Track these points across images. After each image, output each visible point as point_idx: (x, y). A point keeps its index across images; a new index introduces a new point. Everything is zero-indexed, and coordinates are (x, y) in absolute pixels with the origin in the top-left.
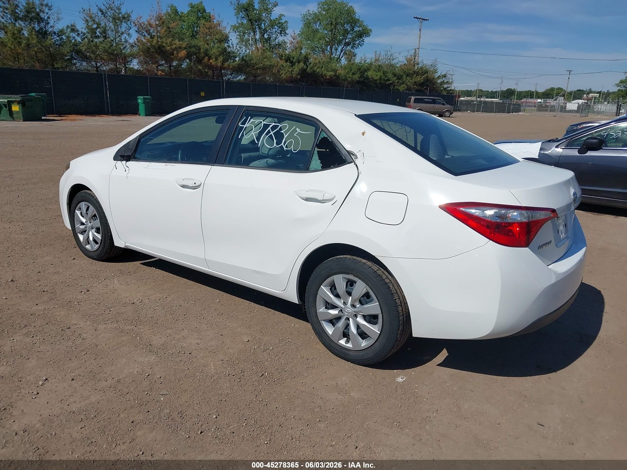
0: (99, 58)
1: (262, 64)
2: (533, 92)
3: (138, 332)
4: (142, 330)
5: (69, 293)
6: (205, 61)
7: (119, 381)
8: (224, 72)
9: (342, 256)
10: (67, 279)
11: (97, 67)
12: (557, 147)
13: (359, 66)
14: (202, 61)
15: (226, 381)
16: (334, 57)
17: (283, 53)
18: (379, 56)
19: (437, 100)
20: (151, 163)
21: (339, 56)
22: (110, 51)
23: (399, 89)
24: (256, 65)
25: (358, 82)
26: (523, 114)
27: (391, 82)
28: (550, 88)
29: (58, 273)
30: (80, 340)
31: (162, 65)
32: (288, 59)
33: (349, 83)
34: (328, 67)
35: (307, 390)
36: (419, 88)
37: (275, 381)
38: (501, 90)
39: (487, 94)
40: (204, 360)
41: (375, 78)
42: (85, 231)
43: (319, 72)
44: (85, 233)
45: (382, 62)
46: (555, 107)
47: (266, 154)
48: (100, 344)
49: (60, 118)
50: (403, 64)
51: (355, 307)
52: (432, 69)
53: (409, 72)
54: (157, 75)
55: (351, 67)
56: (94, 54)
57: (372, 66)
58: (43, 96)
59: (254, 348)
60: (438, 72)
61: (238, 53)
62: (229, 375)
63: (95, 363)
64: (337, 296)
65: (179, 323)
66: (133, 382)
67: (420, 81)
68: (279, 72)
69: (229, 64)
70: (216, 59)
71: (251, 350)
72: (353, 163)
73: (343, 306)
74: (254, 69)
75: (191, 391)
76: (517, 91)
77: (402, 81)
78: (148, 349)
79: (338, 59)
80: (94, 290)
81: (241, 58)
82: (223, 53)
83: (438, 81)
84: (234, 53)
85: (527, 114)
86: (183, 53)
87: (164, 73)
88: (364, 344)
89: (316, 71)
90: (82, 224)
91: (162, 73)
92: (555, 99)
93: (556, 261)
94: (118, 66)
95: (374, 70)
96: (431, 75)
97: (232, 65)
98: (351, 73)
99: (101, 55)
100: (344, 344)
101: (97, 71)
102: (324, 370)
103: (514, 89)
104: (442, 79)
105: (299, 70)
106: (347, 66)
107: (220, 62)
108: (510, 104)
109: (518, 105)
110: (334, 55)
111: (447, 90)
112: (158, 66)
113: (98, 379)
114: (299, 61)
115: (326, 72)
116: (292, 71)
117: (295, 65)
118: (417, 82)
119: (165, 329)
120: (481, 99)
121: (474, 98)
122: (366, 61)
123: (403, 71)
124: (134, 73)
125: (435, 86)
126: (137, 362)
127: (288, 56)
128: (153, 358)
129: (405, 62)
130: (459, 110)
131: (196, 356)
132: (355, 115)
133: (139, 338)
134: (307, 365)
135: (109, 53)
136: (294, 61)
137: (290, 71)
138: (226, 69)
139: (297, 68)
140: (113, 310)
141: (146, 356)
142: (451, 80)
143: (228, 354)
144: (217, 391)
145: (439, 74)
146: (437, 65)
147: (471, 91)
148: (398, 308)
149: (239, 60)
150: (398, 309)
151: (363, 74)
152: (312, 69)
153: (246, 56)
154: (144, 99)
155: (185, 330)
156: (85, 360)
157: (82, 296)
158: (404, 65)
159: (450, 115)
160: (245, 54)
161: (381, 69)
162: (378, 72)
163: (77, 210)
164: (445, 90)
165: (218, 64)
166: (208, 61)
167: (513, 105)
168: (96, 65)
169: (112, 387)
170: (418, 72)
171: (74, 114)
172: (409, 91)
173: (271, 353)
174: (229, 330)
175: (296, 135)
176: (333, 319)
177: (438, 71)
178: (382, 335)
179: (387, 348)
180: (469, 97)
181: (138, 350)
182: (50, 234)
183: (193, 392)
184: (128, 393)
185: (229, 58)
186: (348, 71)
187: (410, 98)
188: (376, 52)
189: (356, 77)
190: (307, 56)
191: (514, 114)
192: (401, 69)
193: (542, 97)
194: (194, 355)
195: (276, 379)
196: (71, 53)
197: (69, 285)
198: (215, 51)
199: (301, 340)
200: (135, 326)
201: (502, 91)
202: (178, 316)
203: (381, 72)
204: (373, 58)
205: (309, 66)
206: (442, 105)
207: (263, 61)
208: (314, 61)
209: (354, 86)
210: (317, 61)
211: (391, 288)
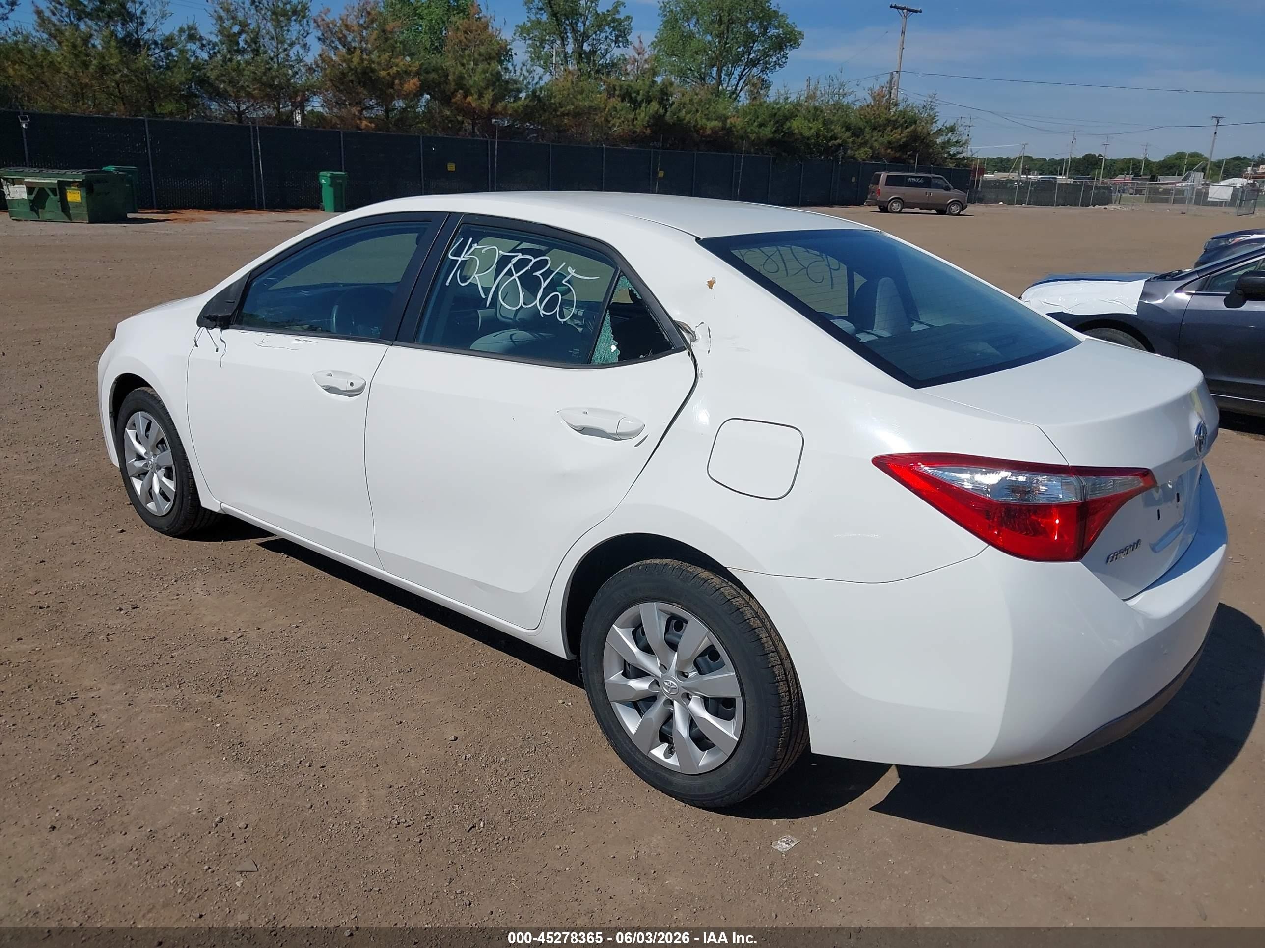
0: (244, 95)
1: (573, 104)
2: (1140, 162)
3: (221, 709)
4: (230, 706)
5: (93, 612)
6: (457, 98)
7: (152, 834)
8: (496, 122)
9: (657, 561)
10: (98, 578)
11: (240, 114)
12: (1179, 290)
13: (773, 109)
14: (451, 99)
15: (390, 839)
16: (724, 89)
17: (617, 83)
18: (816, 89)
19: (933, 180)
20: (269, 334)
21: (734, 87)
22: (265, 80)
23: (856, 156)
24: (562, 108)
25: (771, 142)
26: (1116, 207)
27: (839, 141)
28: (1175, 153)
29: (81, 564)
30: (91, 728)
31: (371, 108)
32: (627, 95)
33: (753, 143)
34: (709, 112)
35: (567, 869)
36: (898, 155)
37: (498, 843)
38: (1071, 158)
39: (1042, 165)
40: (351, 785)
41: (807, 133)
42: (145, 474)
43: (689, 122)
44: (144, 478)
45: (822, 101)
46: (1185, 194)
47: (511, 319)
48: (132, 740)
49: (162, 217)
50: (866, 104)
51: (687, 677)
52: (926, 114)
53: (878, 121)
54: (358, 128)
55: (756, 111)
56: (234, 86)
57: (799, 108)
58: (129, 172)
59: (465, 759)
60: (938, 120)
61: (525, 82)
62: (399, 824)
63: (109, 788)
64: (647, 649)
65: (312, 692)
66: (184, 837)
67: (900, 140)
68: (608, 121)
69: (506, 105)
70: (481, 96)
71: (456, 764)
72: (686, 352)
73: (659, 673)
74: (558, 116)
75: (307, 864)
76: (1106, 160)
77: (862, 139)
78: (234, 754)
79: (733, 93)
80: (148, 605)
81: (530, 93)
82: (495, 83)
83: (938, 140)
84: (515, 82)
85: (1125, 209)
86: (412, 84)
87: (373, 125)
88: (705, 760)
89: (684, 119)
90: (140, 458)
91: (369, 124)
92: (1185, 177)
93: (1148, 587)
94: (281, 110)
95: (805, 117)
96: (923, 128)
97: (513, 108)
98: (756, 124)
99: (248, 89)
100: (662, 757)
101: (240, 120)
102: (615, 817)
103: (1100, 155)
104: (946, 135)
105: (650, 118)
106: (749, 109)
107: (487, 102)
108: (1090, 188)
109: (1105, 188)
110: (725, 86)
111: (957, 159)
112: (363, 109)
113: (108, 829)
114: (649, 99)
115: (704, 120)
116: (634, 119)
117: (640, 107)
118: (894, 143)
119: (280, 704)
120: (1029, 176)
121: (1013, 176)
122: (788, 98)
123: (864, 120)
124: (314, 125)
125: (931, 150)
126: (203, 785)
127: (627, 89)
128: (239, 776)
129: (870, 100)
130: (981, 201)
131: (335, 774)
132: (697, 239)
133: (218, 725)
134: (578, 805)
135: (263, 84)
136: (639, 98)
137: (630, 120)
138: (500, 116)
139: (645, 114)
140: (179, 655)
141: (226, 771)
142: (964, 138)
143: (406, 771)
144: (366, 863)
145: (939, 125)
146: (935, 106)
147: (1008, 160)
148: (777, 686)
149: (527, 97)
150: (779, 688)
151: (782, 126)
152: (675, 114)
153: (541, 88)
154: (333, 177)
155: (323, 708)
156: (91, 779)
157: (119, 621)
158: (868, 106)
159: (960, 212)
160: (538, 86)
161: (818, 116)
162: (814, 120)
163: (130, 429)
164: (951, 159)
165: (483, 105)
166: (463, 101)
167: (1096, 188)
168: (238, 108)
169: (134, 849)
170: (896, 120)
171: (192, 208)
172: (877, 161)
173: (500, 771)
174: (418, 711)
175: (566, 282)
176: (638, 701)
177: (937, 118)
178: (743, 746)
179: (752, 775)
180: (1005, 172)
181: (212, 756)
182: (86, 472)
183: (311, 865)
184: (165, 867)
185: (506, 93)
186: (751, 120)
187: (877, 175)
188: (809, 80)
189: (767, 132)
190: (665, 90)
191: (1097, 209)
192: (861, 115)
193: (1158, 171)
194: (330, 772)
195: (501, 839)
196: (187, 84)
197: (97, 594)
198: (477, 79)
199: (573, 738)
200: (216, 695)
201: (1074, 160)
202: (314, 673)
203: (820, 121)
204: (803, 92)
205: (669, 110)
206: (945, 190)
207: (574, 100)
208: (681, 99)
209: (762, 150)
210: (687, 99)
211: (764, 640)
